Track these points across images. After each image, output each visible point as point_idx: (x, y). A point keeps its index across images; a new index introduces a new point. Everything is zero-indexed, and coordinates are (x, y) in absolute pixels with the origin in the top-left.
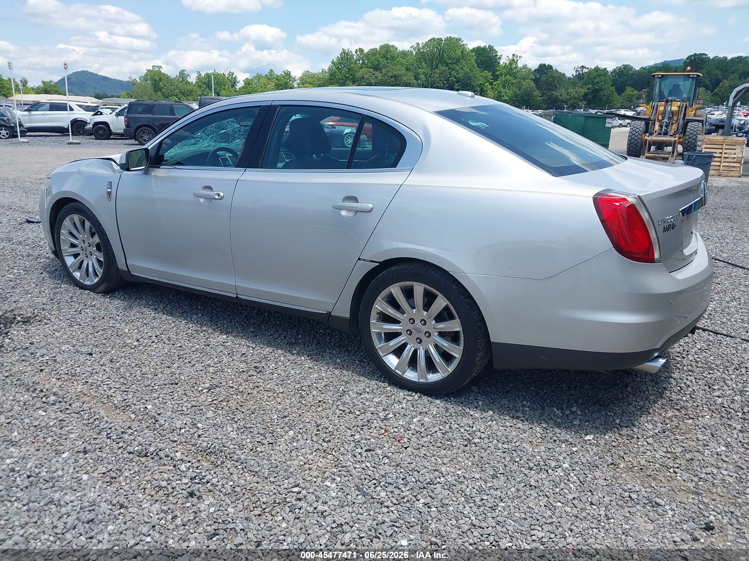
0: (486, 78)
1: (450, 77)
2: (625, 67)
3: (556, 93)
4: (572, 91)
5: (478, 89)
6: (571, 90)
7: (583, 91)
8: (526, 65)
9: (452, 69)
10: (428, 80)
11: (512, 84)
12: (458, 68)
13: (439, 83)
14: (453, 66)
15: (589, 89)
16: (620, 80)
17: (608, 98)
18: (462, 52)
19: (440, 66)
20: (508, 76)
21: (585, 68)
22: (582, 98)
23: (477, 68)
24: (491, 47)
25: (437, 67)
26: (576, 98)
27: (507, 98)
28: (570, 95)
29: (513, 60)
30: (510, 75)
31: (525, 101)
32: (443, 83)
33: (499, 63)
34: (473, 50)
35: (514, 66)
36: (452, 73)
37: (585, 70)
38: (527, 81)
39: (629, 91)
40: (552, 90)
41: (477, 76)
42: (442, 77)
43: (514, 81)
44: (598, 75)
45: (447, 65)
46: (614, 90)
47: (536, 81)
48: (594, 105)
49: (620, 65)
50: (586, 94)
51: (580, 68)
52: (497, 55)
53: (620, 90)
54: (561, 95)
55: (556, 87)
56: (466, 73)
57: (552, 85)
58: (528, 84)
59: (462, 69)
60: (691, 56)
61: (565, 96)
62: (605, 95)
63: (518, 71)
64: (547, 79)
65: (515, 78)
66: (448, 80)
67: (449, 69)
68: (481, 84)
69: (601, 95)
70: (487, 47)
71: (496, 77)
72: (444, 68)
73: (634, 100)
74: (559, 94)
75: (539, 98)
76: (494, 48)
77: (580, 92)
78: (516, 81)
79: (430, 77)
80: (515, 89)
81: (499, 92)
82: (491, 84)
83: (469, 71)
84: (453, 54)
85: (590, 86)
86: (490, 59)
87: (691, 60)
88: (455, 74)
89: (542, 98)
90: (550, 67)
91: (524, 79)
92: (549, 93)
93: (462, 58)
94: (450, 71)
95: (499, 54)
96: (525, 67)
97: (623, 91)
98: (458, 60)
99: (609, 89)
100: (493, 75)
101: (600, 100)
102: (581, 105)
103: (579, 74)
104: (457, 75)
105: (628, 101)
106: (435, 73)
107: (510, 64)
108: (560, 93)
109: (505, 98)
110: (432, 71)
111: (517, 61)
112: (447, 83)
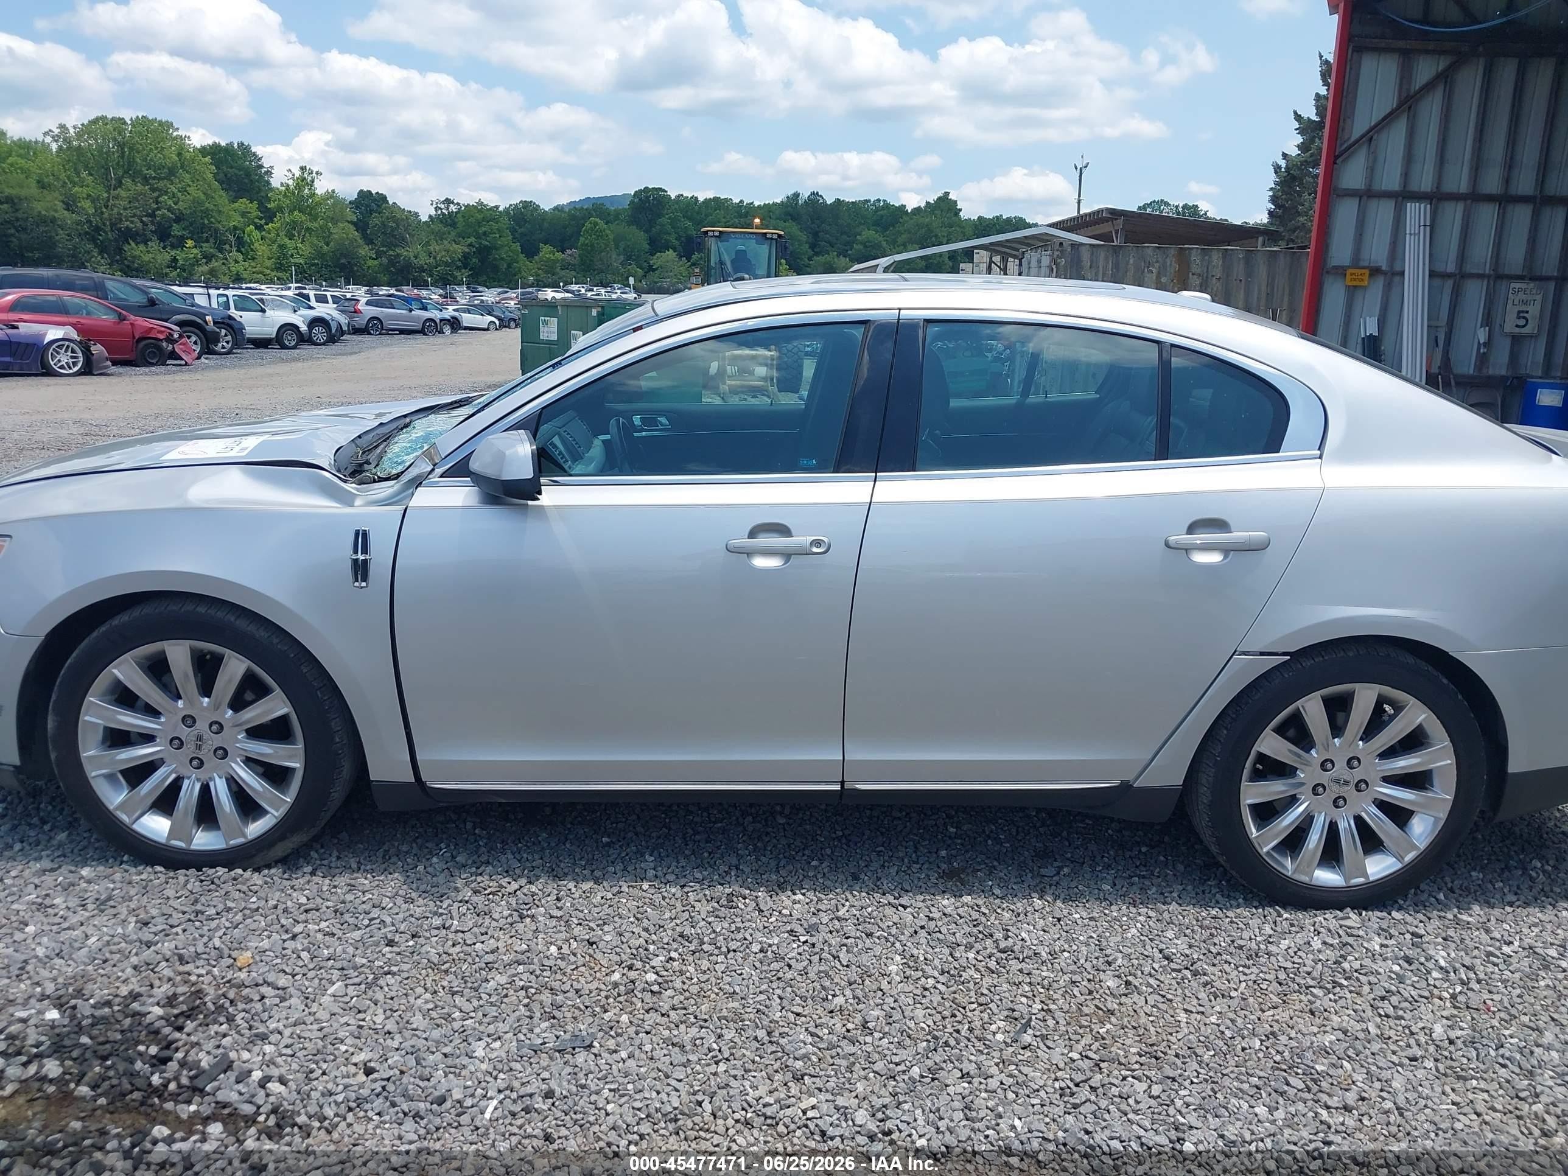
0: (244, 214)
1: (158, 209)
2: (526, 204)
3: (406, 253)
4: (437, 248)
5: (231, 238)
6: (434, 247)
7: (459, 249)
8: (333, 191)
9: (160, 190)
10: (102, 213)
11: (308, 229)
12: (176, 191)
13: (132, 222)
14: (161, 184)
15: (470, 245)
16: (519, 231)
17: (509, 266)
18: (179, 155)
19: (127, 181)
20: (296, 213)
21: (453, 203)
22: (459, 264)
23: (222, 193)
24: (245, 149)
25: (120, 184)
26: (447, 264)
27: (301, 261)
28: (435, 258)
29: (304, 179)
30: (300, 211)
31: (343, 268)
32: (142, 222)
33: (268, 183)
34: (204, 151)
35: (306, 191)
36: (161, 199)
37: (453, 208)
38: (340, 225)
39: (546, 251)
40: (396, 246)
41: (225, 210)
42: (136, 208)
43: (310, 225)
44: (483, 219)
45: (146, 180)
46: (519, 248)
47: (360, 226)
48: (485, 278)
49: (516, 201)
50: (466, 256)
51: (443, 202)
52: (261, 167)
53: (530, 251)
54: (416, 257)
55: (404, 239)
56: (197, 202)
57: (394, 236)
58: (345, 232)
59: (183, 191)
60: (640, 191)
61: (424, 260)
62: (502, 259)
63: (319, 204)
64: (383, 223)
65: (314, 218)
66: (152, 215)
67: (153, 190)
68: (235, 228)
69: (495, 259)
70: (236, 145)
71: (270, 216)
72: (139, 187)
73: (558, 270)
74: (411, 255)
75: (370, 263)
76: (253, 149)
77: (455, 252)
78: (316, 225)
79: (106, 207)
80: (316, 242)
81: (282, 247)
82: (259, 228)
83: (203, 197)
84: (157, 158)
85: (472, 240)
86: (248, 174)
87: (640, 200)
88: (170, 202)
89: (376, 262)
90: (383, 198)
91: (334, 221)
92: (391, 253)
93: (182, 167)
94: (156, 194)
95: (266, 163)
96: (331, 195)
97: (537, 251)
98: (172, 172)
99: (509, 248)
100: (262, 208)
101: (496, 269)
102: (459, 278)
103: (443, 214)
104: (176, 204)
105: (547, 272)
106: (117, 197)
107: (299, 187)
108: (412, 252)
109: (297, 261)
110: (108, 192)
111: (313, 181)
112: (152, 223)
